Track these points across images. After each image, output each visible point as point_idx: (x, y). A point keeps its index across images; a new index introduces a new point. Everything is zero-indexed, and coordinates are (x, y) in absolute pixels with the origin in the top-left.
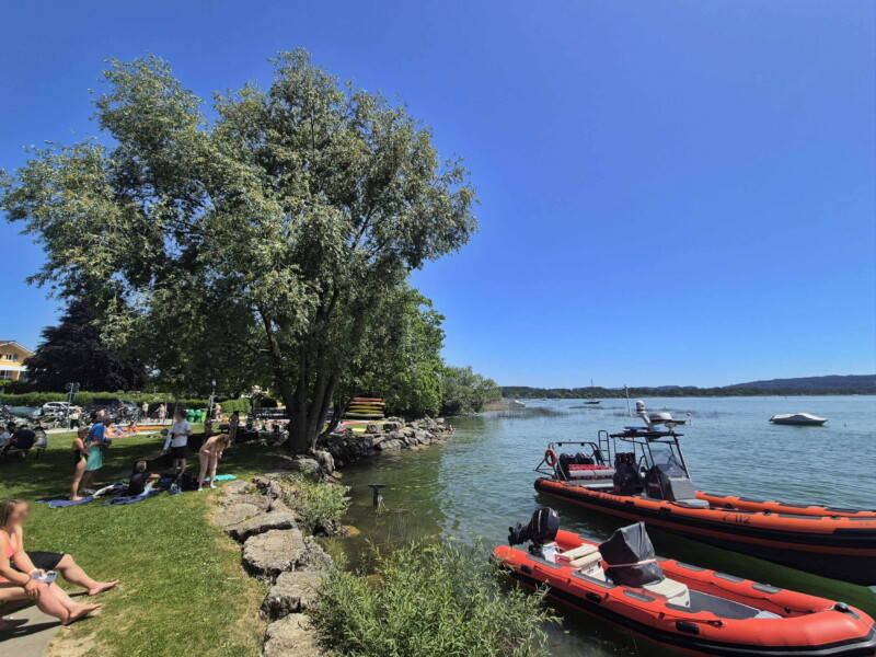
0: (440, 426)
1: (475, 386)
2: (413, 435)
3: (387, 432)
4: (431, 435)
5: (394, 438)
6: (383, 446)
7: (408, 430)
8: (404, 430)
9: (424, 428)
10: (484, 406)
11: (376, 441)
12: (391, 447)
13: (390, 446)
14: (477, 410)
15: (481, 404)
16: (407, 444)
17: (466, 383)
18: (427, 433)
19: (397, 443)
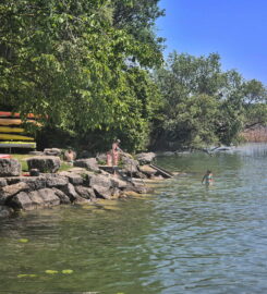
0: (145, 168)
1: (225, 93)
2: (86, 182)
3: (33, 174)
4: (122, 183)
5: (46, 185)
6: (22, 199)
7: (76, 173)
8: (68, 172)
9: (111, 170)
10: (241, 134)
11: (10, 189)
12: (40, 202)
13: (38, 200)
14: (226, 141)
15: (235, 128)
16: (73, 199)
17: (206, 87)
18: (115, 178)
19: (51, 195)
